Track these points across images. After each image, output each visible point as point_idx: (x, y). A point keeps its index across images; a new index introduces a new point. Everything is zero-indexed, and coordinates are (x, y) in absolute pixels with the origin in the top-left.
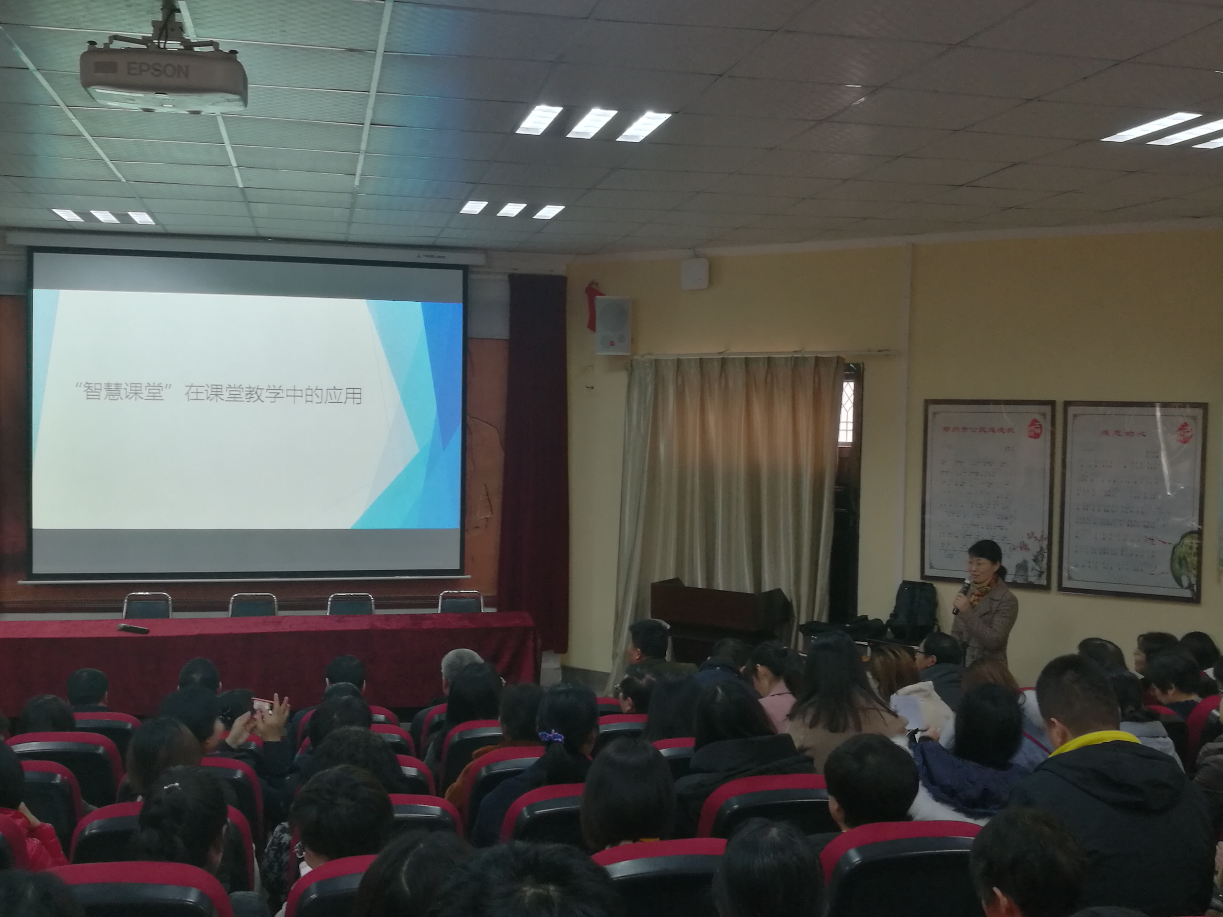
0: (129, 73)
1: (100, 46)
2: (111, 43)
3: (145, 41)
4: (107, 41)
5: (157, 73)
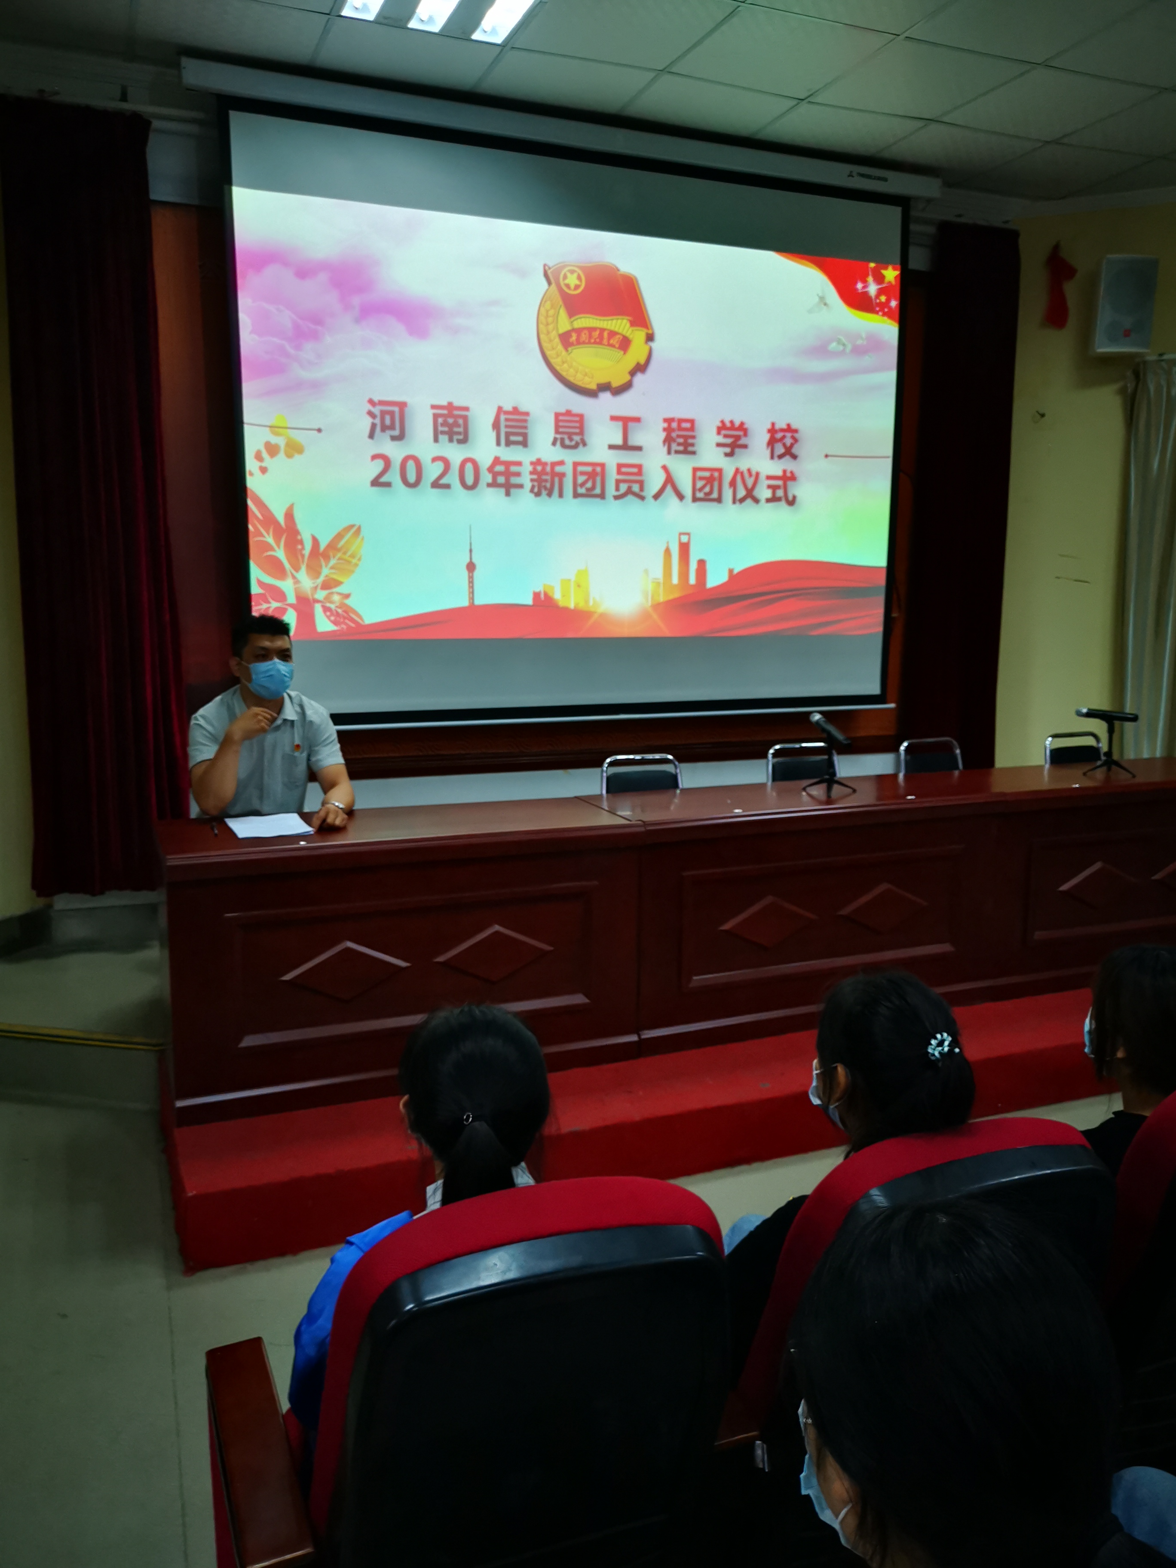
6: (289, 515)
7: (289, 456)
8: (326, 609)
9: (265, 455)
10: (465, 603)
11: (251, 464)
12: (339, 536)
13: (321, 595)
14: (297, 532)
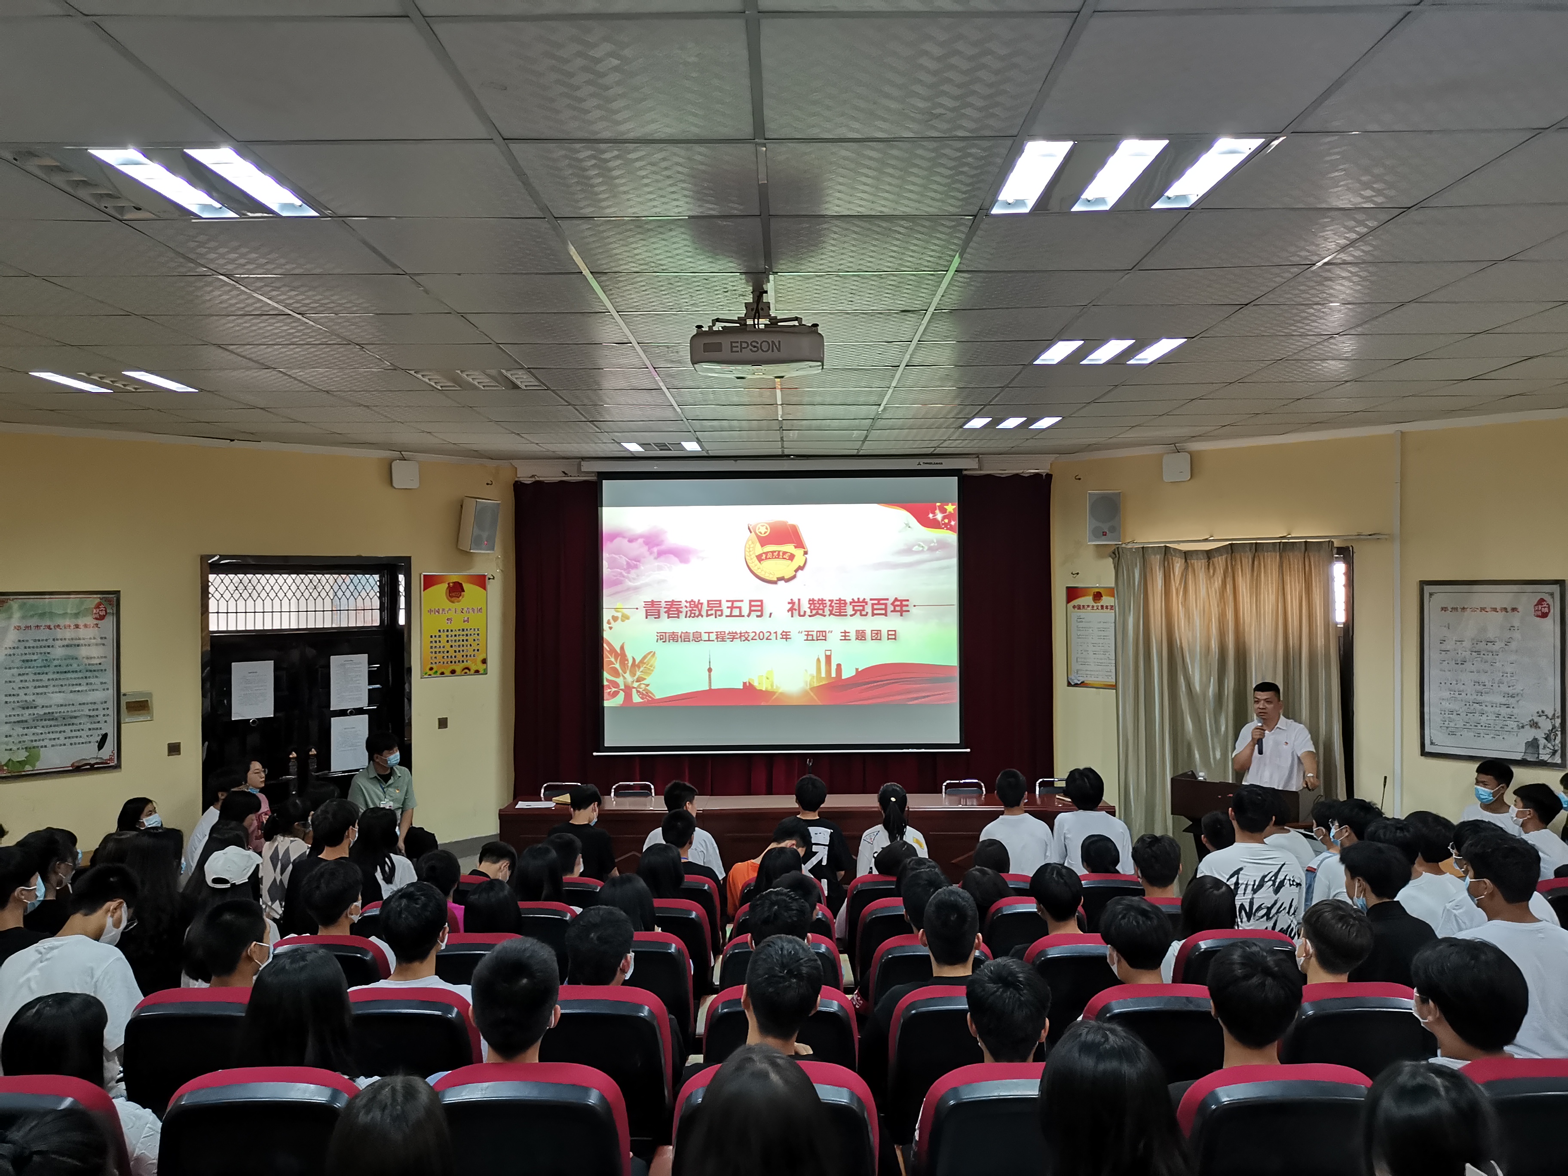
0: (732, 351)
1: (705, 329)
2: (714, 325)
3: (741, 320)
4: (711, 324)
5: (755, 349)
6: (622, 648)
7: (623, 621)
8: (638, 691)
9: (612, 621)
10: (707, 688)
11: (606, 626)
12: (645, 657)
13: (636, 685)
14: (625, 656)
